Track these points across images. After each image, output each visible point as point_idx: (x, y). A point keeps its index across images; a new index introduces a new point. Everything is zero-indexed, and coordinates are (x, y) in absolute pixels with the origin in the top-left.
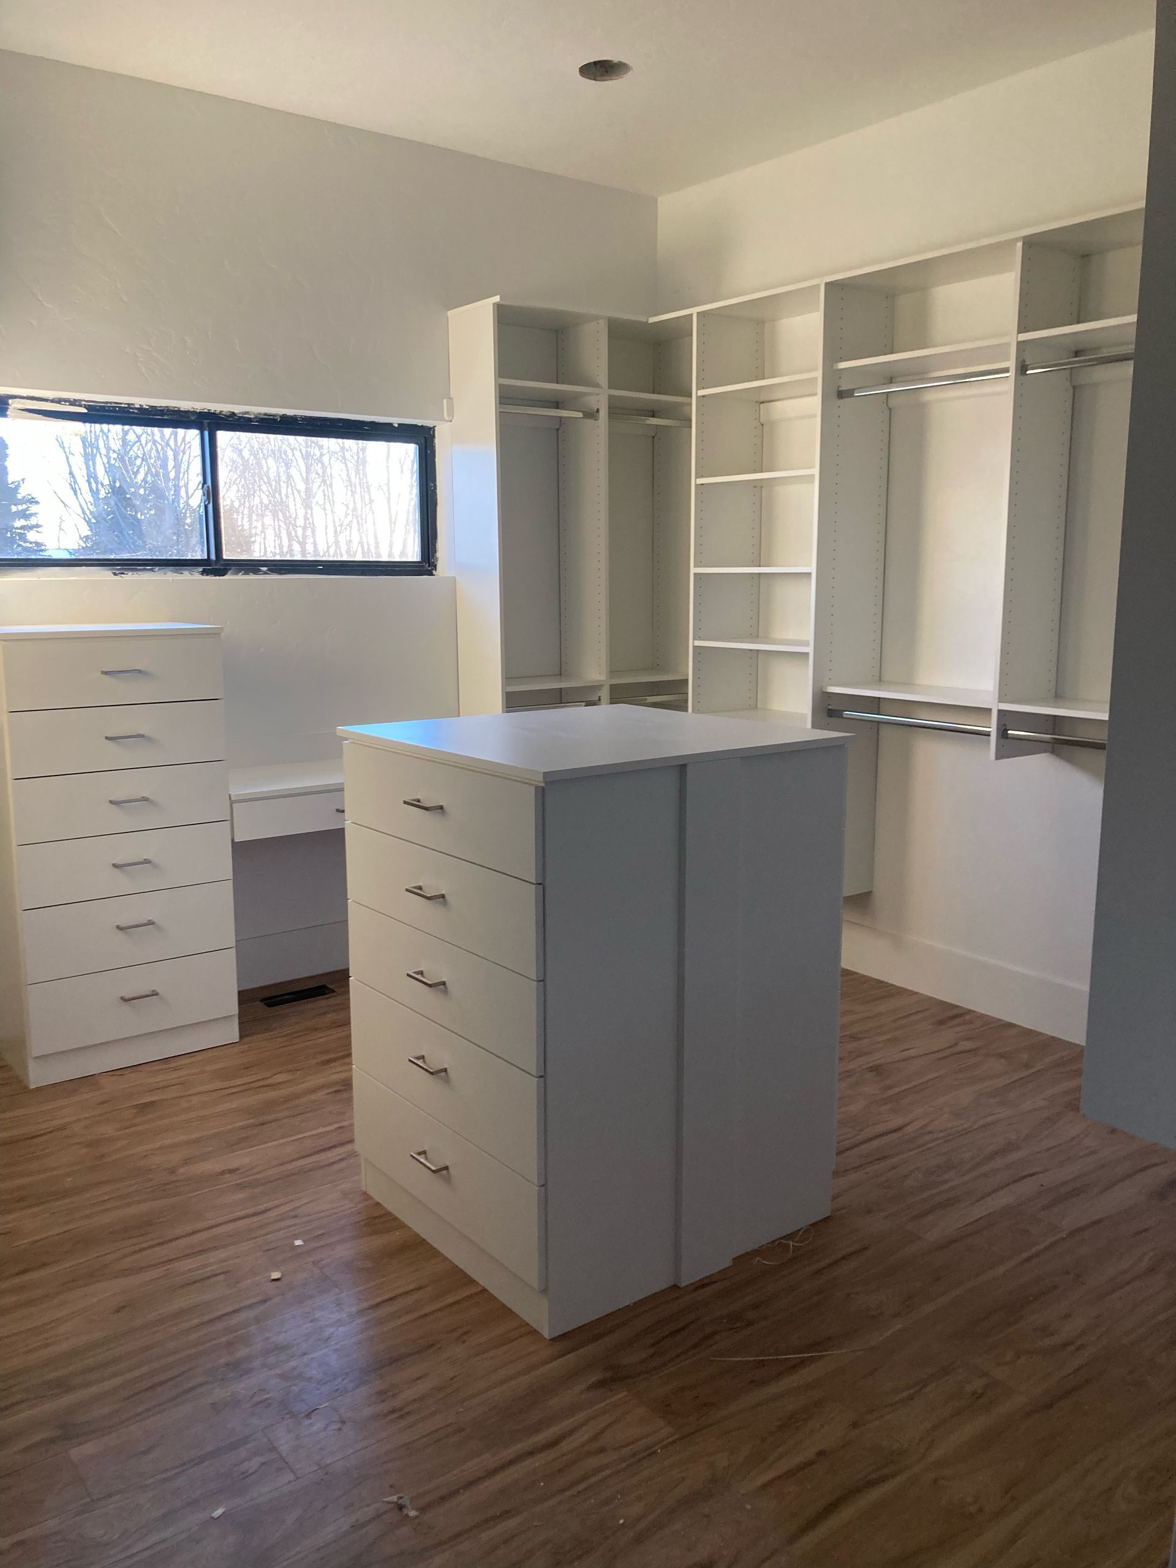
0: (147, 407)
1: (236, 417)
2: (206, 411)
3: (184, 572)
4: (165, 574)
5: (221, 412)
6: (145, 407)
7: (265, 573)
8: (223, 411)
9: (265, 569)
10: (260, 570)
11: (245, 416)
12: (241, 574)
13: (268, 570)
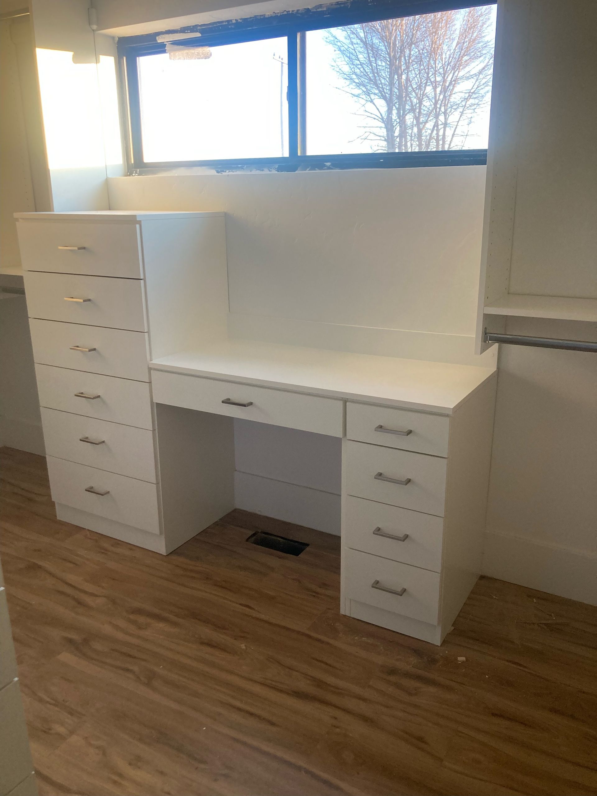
0: (241, 21)
1: (311, 13)
2: (285, 13)
3: (264, 169)
4: (251, 171)
5: (298, 10)
6: (239, 20)
7: (329, 168)
8: (299, 10)
9: (328, 164)
10: (325, 166)
11: (318, 10)
12: (308, 169)
13: (332, 165)
